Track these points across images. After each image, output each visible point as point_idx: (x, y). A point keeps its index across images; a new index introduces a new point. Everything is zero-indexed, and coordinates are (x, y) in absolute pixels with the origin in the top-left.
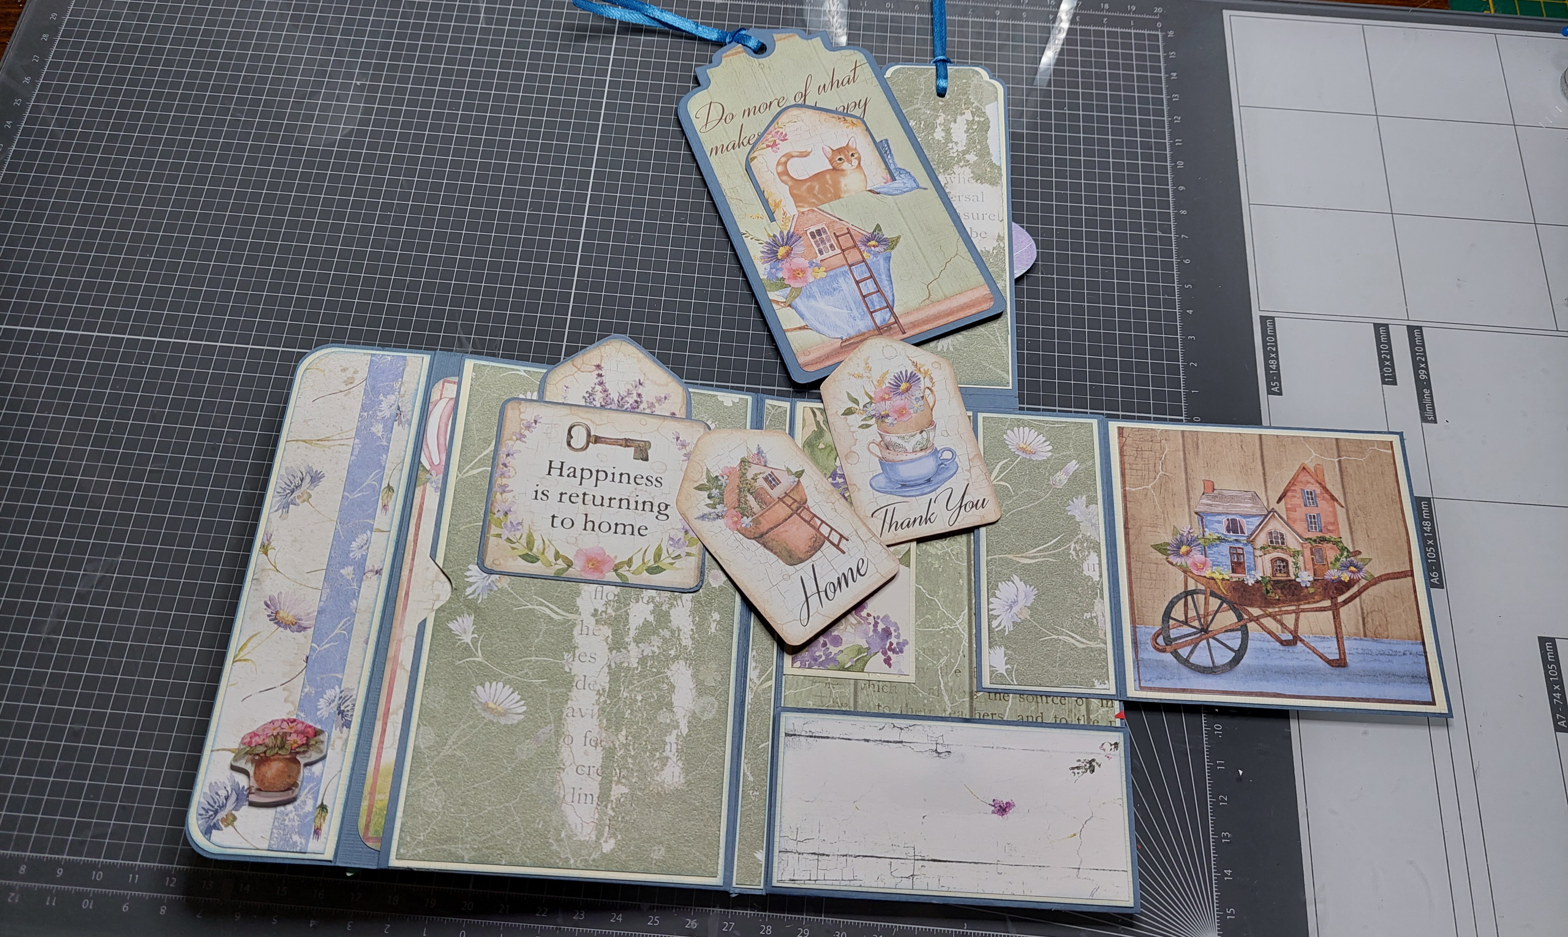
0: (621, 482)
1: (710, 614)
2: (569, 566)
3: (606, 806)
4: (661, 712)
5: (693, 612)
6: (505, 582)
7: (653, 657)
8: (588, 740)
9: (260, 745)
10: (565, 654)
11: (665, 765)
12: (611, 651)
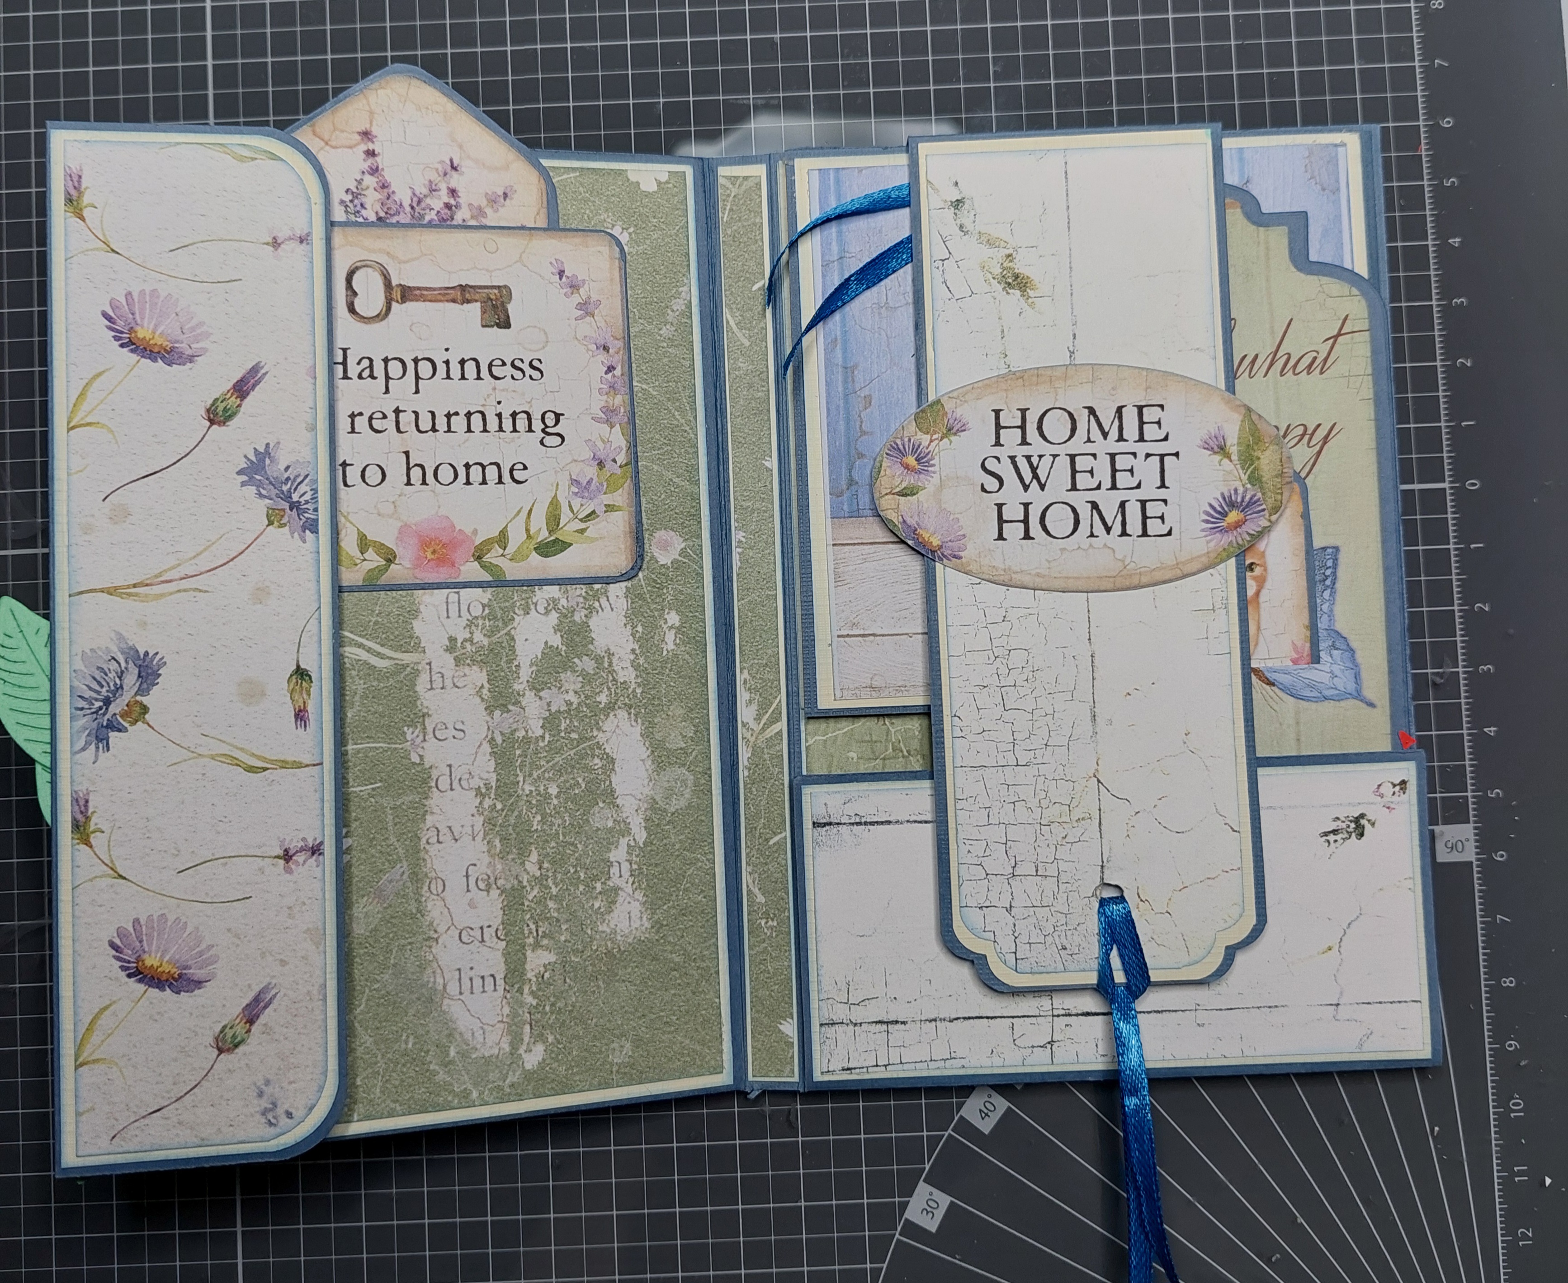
0: (463, 377)
1: (661, 616)
2: (390, 561)
3: (520, 991)
4: (596, 809)
5: (632, 617)
7: (568, 712)
8: (472, 881)
10: (409, 731)
11: (614, 902)
12: (491, 713)
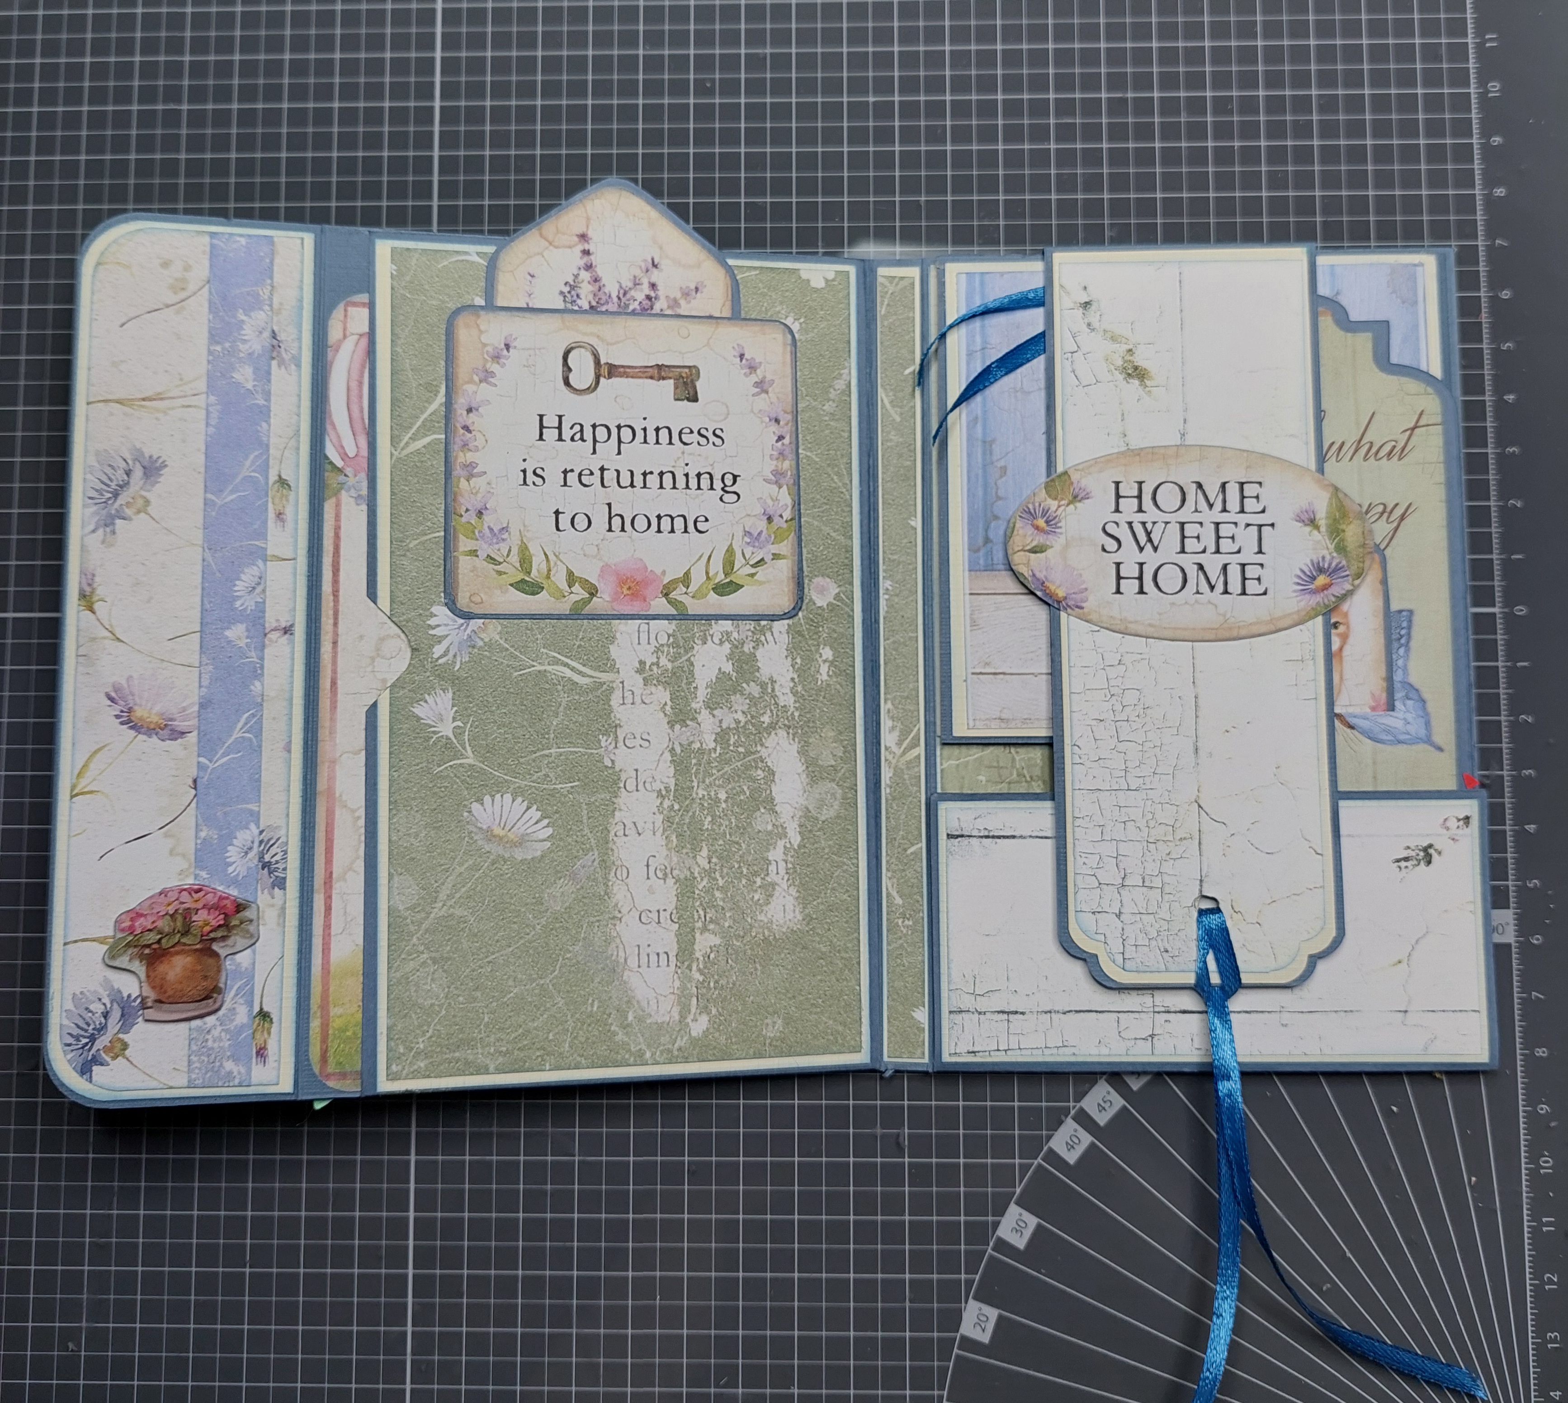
0: (657, 442)
1: (817, 651)
2: (592, 595)
3: (689, 968)
4: (758, 814)
5: (792, 650)
6: (493, 631)
7: (737, 729)
8: (652, 870)
9: (149, 930)
10: (603, 739)
11: (771, 896)
12: (672, 727)
